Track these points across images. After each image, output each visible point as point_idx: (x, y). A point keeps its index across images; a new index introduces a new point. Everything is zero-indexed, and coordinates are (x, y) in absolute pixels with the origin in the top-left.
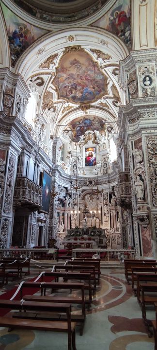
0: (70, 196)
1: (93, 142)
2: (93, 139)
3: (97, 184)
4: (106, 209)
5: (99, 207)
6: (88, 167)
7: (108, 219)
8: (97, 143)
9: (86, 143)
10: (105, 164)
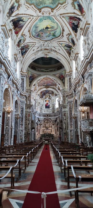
0: (40, 121)
1: (49, 98)
2: (49, 97)
3: (50, 116)
4: (53, 126)
5: (51, 125)
6: (46, 109)
7: (54, 130)
8: (50, 99)
9: (46, 98)
10: (54, 108)
